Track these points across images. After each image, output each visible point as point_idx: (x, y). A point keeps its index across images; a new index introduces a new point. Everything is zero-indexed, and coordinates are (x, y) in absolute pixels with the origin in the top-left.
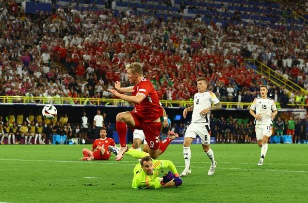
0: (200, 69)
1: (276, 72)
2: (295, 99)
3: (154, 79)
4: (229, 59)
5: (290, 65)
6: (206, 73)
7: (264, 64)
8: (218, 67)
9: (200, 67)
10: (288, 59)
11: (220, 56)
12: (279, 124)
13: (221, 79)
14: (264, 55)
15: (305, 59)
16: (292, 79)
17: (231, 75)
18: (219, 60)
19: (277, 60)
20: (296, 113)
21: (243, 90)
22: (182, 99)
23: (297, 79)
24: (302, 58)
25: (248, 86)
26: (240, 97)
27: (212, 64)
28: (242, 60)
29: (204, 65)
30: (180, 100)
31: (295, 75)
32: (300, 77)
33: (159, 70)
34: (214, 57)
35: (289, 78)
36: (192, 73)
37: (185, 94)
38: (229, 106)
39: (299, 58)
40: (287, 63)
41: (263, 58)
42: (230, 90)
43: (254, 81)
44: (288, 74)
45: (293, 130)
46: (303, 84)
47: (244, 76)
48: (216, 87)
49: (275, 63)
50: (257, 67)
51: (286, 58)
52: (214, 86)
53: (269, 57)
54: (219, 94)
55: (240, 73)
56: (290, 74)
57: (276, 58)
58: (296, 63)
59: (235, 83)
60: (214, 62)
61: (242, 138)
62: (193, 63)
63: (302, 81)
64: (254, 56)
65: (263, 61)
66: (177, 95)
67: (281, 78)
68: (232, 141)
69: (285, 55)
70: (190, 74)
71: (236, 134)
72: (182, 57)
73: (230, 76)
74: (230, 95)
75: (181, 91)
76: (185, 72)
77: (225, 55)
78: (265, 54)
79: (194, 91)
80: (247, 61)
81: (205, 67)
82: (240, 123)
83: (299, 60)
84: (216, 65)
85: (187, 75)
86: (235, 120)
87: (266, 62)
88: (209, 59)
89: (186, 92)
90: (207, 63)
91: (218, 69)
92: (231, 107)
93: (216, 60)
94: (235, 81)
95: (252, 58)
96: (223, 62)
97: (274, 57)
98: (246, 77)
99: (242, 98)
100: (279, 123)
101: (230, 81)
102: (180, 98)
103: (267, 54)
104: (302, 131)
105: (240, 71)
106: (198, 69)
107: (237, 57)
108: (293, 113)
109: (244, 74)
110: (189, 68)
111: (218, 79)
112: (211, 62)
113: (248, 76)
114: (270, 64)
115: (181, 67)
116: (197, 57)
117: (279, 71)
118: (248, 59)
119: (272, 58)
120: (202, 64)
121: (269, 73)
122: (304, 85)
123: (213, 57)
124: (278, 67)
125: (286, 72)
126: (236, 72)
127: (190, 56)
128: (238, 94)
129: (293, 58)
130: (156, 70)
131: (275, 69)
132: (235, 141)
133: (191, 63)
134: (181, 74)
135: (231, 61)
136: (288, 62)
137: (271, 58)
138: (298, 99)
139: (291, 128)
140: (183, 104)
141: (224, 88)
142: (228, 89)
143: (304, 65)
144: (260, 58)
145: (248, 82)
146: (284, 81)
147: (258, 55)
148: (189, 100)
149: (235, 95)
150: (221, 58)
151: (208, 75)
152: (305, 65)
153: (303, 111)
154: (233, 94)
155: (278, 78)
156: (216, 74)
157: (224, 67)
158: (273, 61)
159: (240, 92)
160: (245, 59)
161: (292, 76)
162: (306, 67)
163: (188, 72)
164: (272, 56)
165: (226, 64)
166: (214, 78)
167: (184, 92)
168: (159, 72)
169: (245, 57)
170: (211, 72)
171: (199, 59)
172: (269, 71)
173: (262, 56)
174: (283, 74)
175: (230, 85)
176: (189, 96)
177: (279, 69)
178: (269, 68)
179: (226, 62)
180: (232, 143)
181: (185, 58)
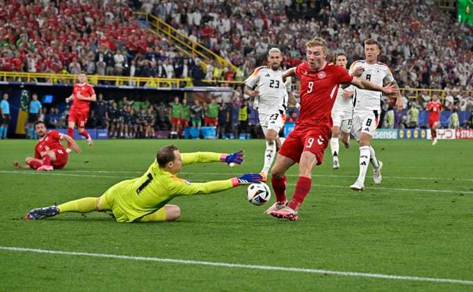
0: (73, 26)
1: (178, 31)
2: (213, 73)
3: (7, 40)
4: (112, 11)
5: (198, 23)
6: (82, 33)
7: (161, 19)
8: (98, 23)
9: (71, 22)
10: (195, 13)
11: (99, 7)
12: (197, 110)
13: (104, 41)
14: (160, 6)
15: (220, 13)
16: (203, 42)
17: (118, 36)
18: (98, 13)
19: (179, 15)
20: (216, 94)
21: (136, 59)
22: (51, 70)
23: (209, 42)
24: (215, 12)
25: (143, 52)
26: (133, 69)
27: (89, 20)
28: (130, 14)
29: (78, 20)
30: (49, 72)
31: (206, 37)
32: (213, 41)
33: (14, 26)
34: (91, 7)
35: (197, 41)
36: (62, 32)
37: (54, 63)
38: (120, 82)
39: (210, 11)
40: (193, 20)
41: (159, 11)
42: (119, 58)
43: (151, 44)
44: (197, 36)
45: (215, 118)
46: (219, 50)
47: (136, 38)
48: (99, 53)
49: (177, 18)
50: (151, 25)
51: (192, 12)
52: (95, 52)
53: (168, 10)
54: (104, 64)
55: (129, 33)
56: (199, 35)
57: (178, 11)
58: (206, 19)
59: (124, 47)
60: (92, 16)
61: (141, 130)
62: (61, 18)
63: (217, 46)
64: (146, 7)
65: (160, 16)
66: (43, 65)
67: (186, 41)
68: (127, 134)
69: (190, 7)
70: (59, 34)
71: (133, 124)
72: (43, 8)
73: (116, 38)
74: (119, 65)
75: (49, 59)
76: (51, 30)
77: (105, 6)
78: (163, 6)
79: (66, 59)
80: (137, 15)
81: (80, 23)
82: (137, 109)
83: (211, 14)
84: (95, 20)
85: (55, 35)
86: (130, 103)
87: (164, 17)
88: (83, 11)
89: (56, 61)
90: (81, 18)
91: (98, 26)
92: (122, 83)
93: (94, 13)
94: (124, 45)
95: (144, 11)
96: (104, 15)
97: (175, 9)
98: (140, 39)
99: (136, 71)
100: (197, 108)
101: (117, 45)
102: (48, 69)
103: (165, 5)
104: (228, 120)
105: (130, 30)
106: (69, 26)
107: (123, 8)
108: (212, 93)
109: (137, 35)
110: (56, 24)
111: (99, 41)
112: (86, 16)
113: (142, 37)
114: (169, 19)
115: (44, 23)
116: (66, 7)
117: (183, 31)
118: (138, 13)
119: (173, 11)
120: (73, 19)
121: (169, 34)
122: (221, 51)
123: (89, 9)
124: (181, 26)
125: (194, 32)
126: (125, 31)
127: (56, 6)
128: (130, 65)
129: (202, 11)
130: (9, 27)
131: (177, 27)
132: (131, 134)
133: (59, 16)
134: (46, 34)
135: (115, 15)
136: (195, 18)
137: (170, 12)
138: (217, 72)
139: (213, 116)
140: (53, 79)
141: (110, 55)
142: (116, 57)
143: (219, 22)
144: (155, 11)
145: (143, 47)
146: (191, 45)
147: (152, 6)
148: (62, 73)
149: (126, 66)
150: (101, 10)
151: (85, 35)
152: (221, 22)
153: (227, 91)
154: (123, 65)
155: (181, 40)
156: (96, 35)
157: (106, 23)
158: (173, 15)
159: (133, 62)
160: (134, 13)
161: (202, 38)
162: (222, 25)
163: (55, 30)
164: (172, 9)
165: (109, 19)
166: (93, 39)
167: (53, 60)
168: (13, 30)
169: (134, 8)
170: (89, 31)
171: (70, 11)
172: (169, 31)
173: (157, 9)
174: (189, 35)
175: (118, 51)
176: (61, 66)
177: (184, 28)
178: (170, 27)
179: (109, 16)
180: (127, 139)
181: (49, 9)
